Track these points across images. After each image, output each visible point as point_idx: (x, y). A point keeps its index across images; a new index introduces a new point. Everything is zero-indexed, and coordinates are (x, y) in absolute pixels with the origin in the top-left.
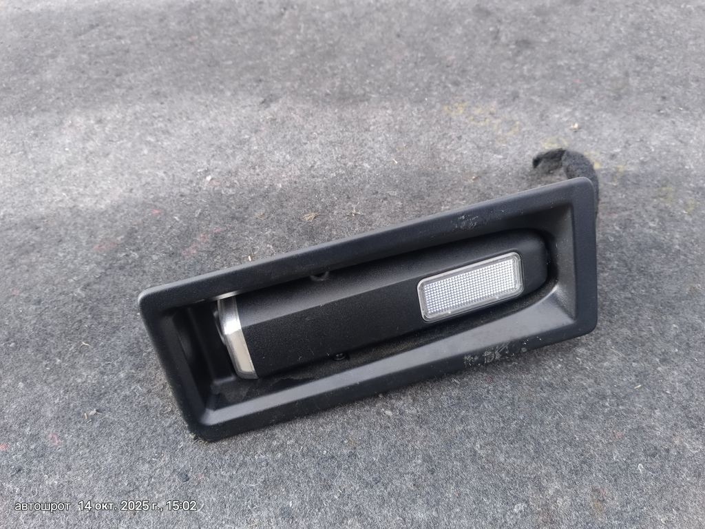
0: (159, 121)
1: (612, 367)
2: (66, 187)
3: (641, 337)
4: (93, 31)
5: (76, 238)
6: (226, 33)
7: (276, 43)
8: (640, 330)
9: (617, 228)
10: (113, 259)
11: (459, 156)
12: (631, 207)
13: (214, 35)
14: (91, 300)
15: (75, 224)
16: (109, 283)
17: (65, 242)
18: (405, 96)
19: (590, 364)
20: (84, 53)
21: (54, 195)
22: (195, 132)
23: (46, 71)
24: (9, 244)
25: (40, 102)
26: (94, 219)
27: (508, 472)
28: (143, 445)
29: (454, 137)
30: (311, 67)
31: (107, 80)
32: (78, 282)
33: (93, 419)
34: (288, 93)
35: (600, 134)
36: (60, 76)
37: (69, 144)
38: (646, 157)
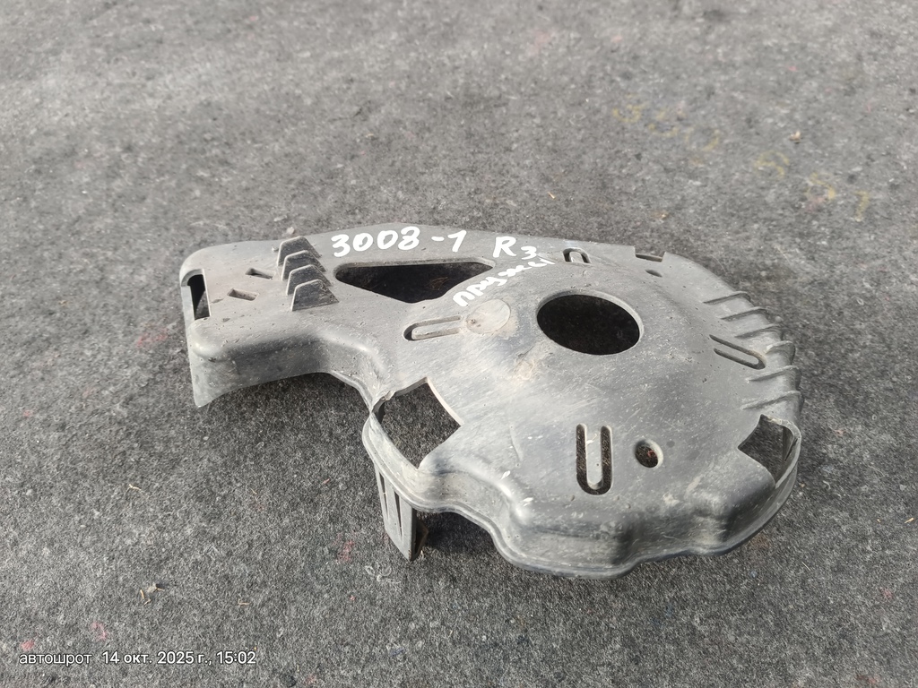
0: (213, 146)
1: (873, 492)
2: (88, 250)
3: (909, 446)
4: (109, 12)
5: (108, 328)
6: (298, 10)
7: (370, 24)
8: (908, 436)
9: (867, 286)
10: (164, 358)
11: (640, 184)
12: (884, 254)
13: (281, 13)
14: (136, 421)
15: (105, 305)
16: (160, 393)
17: (92, 334)
18: (558, 96)
19: (842, 489)
20: (99, 45)
21: (72, 263)
22: (266, 160)
23: (46, 74)
24: (13, 338)
25: (42, 121)
26: (132, 297)
27: (741, 657)
28: (226, 634)
29: (629, 156)
30: (422, 58)
31: (134, 85)
32: (116, 394)
33: (153, 599)
34: (393, 98)
35: (832, 146)
36: (66, 82)
37: (88, 183)
38: (896, 177)
